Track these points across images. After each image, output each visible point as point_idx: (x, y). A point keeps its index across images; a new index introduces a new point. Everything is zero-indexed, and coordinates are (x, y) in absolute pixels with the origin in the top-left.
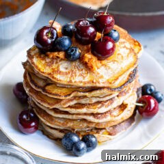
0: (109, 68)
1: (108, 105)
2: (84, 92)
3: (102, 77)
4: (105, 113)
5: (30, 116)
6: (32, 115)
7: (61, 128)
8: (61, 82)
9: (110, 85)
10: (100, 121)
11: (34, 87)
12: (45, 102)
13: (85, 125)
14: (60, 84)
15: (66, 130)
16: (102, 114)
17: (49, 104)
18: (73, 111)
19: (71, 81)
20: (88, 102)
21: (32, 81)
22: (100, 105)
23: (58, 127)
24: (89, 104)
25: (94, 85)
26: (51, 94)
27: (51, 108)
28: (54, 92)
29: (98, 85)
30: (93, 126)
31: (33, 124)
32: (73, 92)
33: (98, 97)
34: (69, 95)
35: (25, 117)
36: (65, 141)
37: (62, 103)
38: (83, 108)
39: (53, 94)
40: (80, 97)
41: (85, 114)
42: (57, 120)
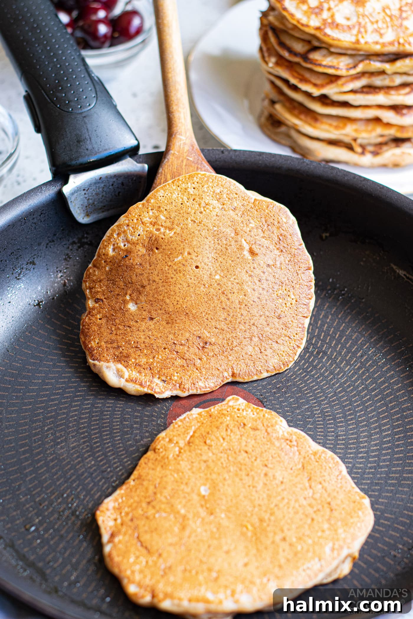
11: (286, 54)
14: (337, 47)
17: (315, 85)
19: (358, 42)
21: (282, 45)
27: (317, 94)
28: (324, 63)
32: (361, 61)
37: (340, 82)
39: (325, 66)
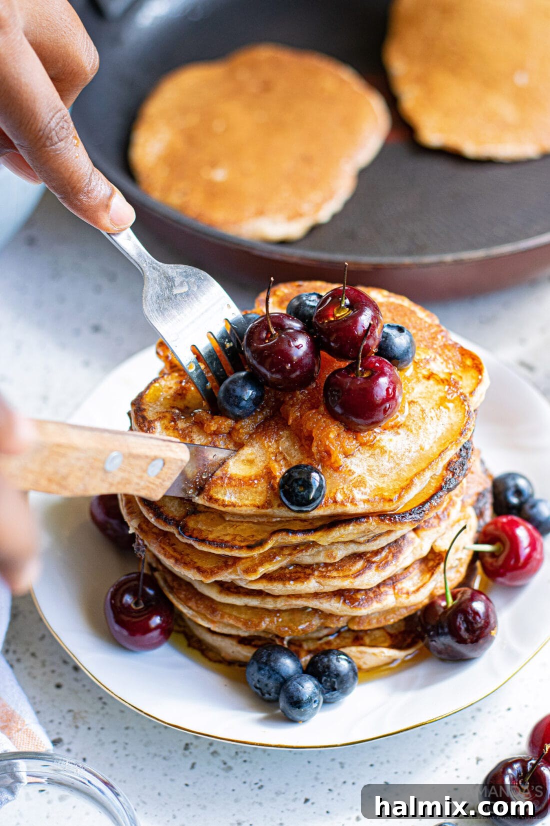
0: (383, 451)
1: (385, 563)
2: (306, 531)
3: (360, 483)
4: (378, 586)
5: (145, 594)
6: (151, 592)
7: (244, 633)
8: (236, 510)
9: (387, 507)
10: (362, 612)
12: (186, 564)
13: (316, 622)
14: (233, 515)
15: (259, 638)
16: (366, 591)
18: (277, 588)
20: (321, 559)
22: (360, 564)
23: (233, 632)
24: (326, 565)
25: (339, 510)
26: (203, 541)
27: (209, 581)
28: (212, 536)
29: (350, 509)
30: (342, 623)
31: (156, 620)
32: (274, 533)
33: (352, 541)
34: (261, 543)
35: (128, 599)
36: (257, 676)
37: (241, 567)
38: (307, 577)
40: (296, 547)
41: (316, 595)
42: (228, 610)
